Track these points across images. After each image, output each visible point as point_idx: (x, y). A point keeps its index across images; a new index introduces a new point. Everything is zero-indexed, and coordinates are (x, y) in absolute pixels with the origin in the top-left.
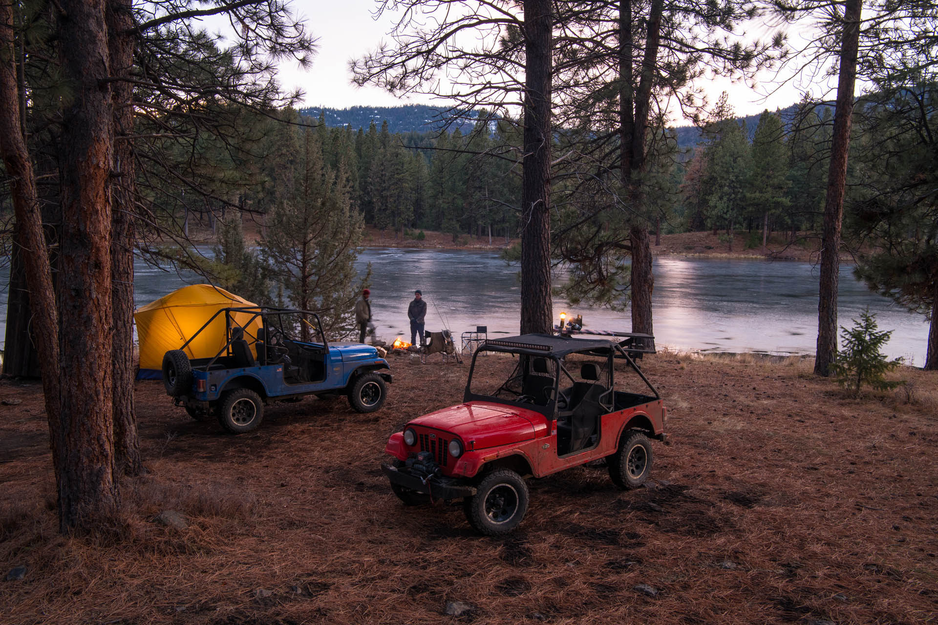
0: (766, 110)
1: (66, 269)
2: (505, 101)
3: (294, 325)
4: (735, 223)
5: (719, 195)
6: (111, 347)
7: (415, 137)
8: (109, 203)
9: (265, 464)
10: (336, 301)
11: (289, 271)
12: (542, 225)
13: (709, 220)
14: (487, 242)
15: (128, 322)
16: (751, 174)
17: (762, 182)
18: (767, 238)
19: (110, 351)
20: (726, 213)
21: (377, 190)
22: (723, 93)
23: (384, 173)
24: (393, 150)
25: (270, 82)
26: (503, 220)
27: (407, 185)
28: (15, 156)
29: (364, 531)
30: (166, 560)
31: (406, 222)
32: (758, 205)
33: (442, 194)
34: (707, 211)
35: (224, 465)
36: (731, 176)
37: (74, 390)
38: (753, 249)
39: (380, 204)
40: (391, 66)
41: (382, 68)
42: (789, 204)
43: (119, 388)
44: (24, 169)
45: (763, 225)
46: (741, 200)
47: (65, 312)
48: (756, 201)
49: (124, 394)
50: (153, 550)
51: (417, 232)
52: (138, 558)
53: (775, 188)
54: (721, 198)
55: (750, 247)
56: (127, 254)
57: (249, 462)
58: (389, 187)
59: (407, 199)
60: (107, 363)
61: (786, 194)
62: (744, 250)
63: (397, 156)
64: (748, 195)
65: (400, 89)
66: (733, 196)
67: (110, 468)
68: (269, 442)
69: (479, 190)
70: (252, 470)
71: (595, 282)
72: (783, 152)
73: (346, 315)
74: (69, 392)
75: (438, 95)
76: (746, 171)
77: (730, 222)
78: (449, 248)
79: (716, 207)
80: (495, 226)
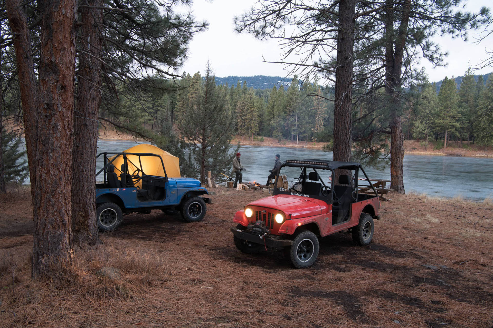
0: (446, 78)
1: (42, 89)
2: (325, 38)
3: (197, 174)
4: (429, 136)
5: (421, 121)
6: (72, 148)
7: (260, 91)
8: (74, 45)
9: (177, 244)
10: (221, 161)
11: (195, 144)
12: (347, 109)
13: (414, 134)
14: (296, 143)
15: (93, 145)
16: (438, 110)
17: (444, 114)
18: (447, 144)
19: (70, 150)
20: (424, 131)
21: (240, 116)
22: (423, 67)
23: (244, 107)
24: (249, 96)
25: (188, 17)
26: (305, 132)
27: (255, 113)
28: (17, 19)
29: (243, 289)
30: (101, 302)
31: (255, 132)
32: (442, 126)
33: (273, 118)
34: (414, 129)
35: (151, 243)
36: (427, 111)
37: (44, 176)
38: (438, 150)
39: (241, 123)
40: (257, 20)
41: (252, 21)
42: (459, 126)
43: (86, 187)
44: (23, 29)
45: (444, 137)
46: (432, 123)
47: (40, 120)
48: (441, 124)
49: (88, 191)
50: (93, 294)
51: (260, 137)
52: (82, 299)
53: (451, 118)
54: (421, 123)
55: (437, 149)
56: (95, 102)
57: (167, 242)
58: (246, 115)
59: (255, 121)
60: (68, 159)
61: (457, 121)
62: (434, 150)
63: (251, 99)
64: (436, 121)
65: (262, 35)
66: (428, 121)
67: (68, 234)
68: (180, 231)
69: (292, 116)
70: (169, 247)
71: (368, 153)
72: (456, 98)
73: (226, 170)
74: (41, 177)
75: (283, 38)
76: (435, 108)
77: (426, 135)
78: (276, 146)
79: (419, 127)
80: (300, 135)
